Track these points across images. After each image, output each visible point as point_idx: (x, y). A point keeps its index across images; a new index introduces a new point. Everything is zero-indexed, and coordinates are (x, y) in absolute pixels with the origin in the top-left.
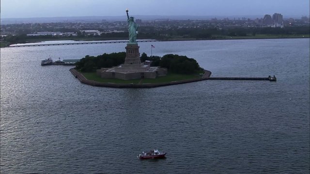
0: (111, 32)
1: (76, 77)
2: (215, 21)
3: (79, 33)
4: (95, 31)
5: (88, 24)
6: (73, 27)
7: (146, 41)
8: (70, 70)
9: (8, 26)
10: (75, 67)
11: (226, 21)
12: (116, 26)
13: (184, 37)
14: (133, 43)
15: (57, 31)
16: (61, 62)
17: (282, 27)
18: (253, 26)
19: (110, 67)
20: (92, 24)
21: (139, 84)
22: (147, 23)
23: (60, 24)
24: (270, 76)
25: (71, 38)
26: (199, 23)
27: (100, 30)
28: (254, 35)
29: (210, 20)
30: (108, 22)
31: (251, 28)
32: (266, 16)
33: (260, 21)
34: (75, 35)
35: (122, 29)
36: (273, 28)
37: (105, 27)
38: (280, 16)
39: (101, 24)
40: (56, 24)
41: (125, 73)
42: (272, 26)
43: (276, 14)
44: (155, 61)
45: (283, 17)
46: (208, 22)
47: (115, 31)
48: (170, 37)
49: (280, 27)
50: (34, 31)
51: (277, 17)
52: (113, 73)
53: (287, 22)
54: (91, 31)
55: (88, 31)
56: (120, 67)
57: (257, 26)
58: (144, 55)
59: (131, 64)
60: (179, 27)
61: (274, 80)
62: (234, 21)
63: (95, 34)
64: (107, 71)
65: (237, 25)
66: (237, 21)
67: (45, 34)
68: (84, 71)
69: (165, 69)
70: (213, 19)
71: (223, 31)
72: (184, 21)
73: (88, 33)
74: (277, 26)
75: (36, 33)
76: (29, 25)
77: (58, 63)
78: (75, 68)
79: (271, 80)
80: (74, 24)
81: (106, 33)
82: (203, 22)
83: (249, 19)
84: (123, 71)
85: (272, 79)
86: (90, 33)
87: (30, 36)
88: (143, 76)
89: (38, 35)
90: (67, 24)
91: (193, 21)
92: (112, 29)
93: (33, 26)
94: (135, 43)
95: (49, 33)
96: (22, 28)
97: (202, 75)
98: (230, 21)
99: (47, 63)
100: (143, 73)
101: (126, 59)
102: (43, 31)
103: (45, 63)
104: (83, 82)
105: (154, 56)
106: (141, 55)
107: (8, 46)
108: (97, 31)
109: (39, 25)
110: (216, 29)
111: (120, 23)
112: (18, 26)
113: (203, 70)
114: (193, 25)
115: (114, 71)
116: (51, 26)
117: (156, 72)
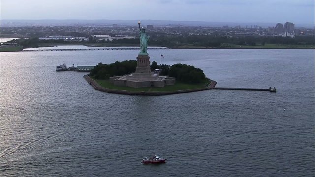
0: (122, 38)
1: (90, 84)
2: (227, 28)
3: (91, 38)
4: (106, 36)
5: (99, 28)
6: (84, 31)
7: (157, 49)
8: (84, 77)
9: (19, 28)
10: (89, 73)
11: (239, 29)
12: (127, 32)
13: (194, 45)
14: (144, 54)
15: (68, 35)
16: (75, 68)
17: (292, 36)
18: (264, 35)
19: (122, 75)
20: (103, 28)
21: (149, 92)
22: (159, 29)
23: (71, 28)
24: (270, 88)
25: (83, 43)
26: (209, 30)
27: (112, 36)
28: (263, 44)
29: (222, 27)
30: (119, 27)
31: (262, 37)
32: (278, 24)
33: (271, 29)
34: (86, 40)
35: (133, 35)
36: (284, 37)
37: (116, 32)
38: (292, 24)
39: (112, 28)
40: (67, 28)
41: (136, 81)
42: (283, 36)
43: (288, 23)
44: (165, 70)
45: (295, 26)
46: (219, 29)
47: (126, 37)
48: (181, 45)
49: (289, 37)
50: (45, 34)
51: (289, 26)
52: (125, 81)
53: (299, 31)
54: (102, 36)
55: (99, 36)
56: (132, 75)
57: (268, 34)
58: (154, 63)
59: (142, 73)
60: (190, 34)
61: (274, 91)
62: (247, 28)
63: (106, 40)
64: (119, 79)
65: (248, 33)
66: (249, 28)
67: (57, 38)
68: (97, 78)
69: (173, 79)
70: (225, 27)
71: (232, 39)
72: (196, 28)
73: (99, 38)
74: (288, 36)
75: (48, 37)
76: (39, 28)
77: (72, 69)
78: (88, 75)
79: (271, 92)
80: (85, 28)
81: (117, 38)
82: (214, 29)
83: (260, 27)
84: (134, 79)
85: (272, 90)
86: (101, 38)
87: (42, 40)
88: (152, 84)
89: (50, 39)
90: (79, 28)
91: (204, 27)
92: (124, 35)
93: (44, 29)
94: (145, 54)
95: (61, 37)
96: (33, 31)
97: (207, 85)
98: (243, 28)
99: (61, 69)
100: (153, 82)
101: (137, 68)
102: (55, 35)
103: (60, 69)
104: (96, 89)
105: (163, 65)
106: (151, 64)
107: (21, 50)
108: (108, 36)
109: (50, 28)
110: (226, 37)
111: (131, 28)
112: (29, 28)
113: (208, 79)
114: (204, 32)
115: (125, 79)
116: (62, 30)
117: (165, 81)
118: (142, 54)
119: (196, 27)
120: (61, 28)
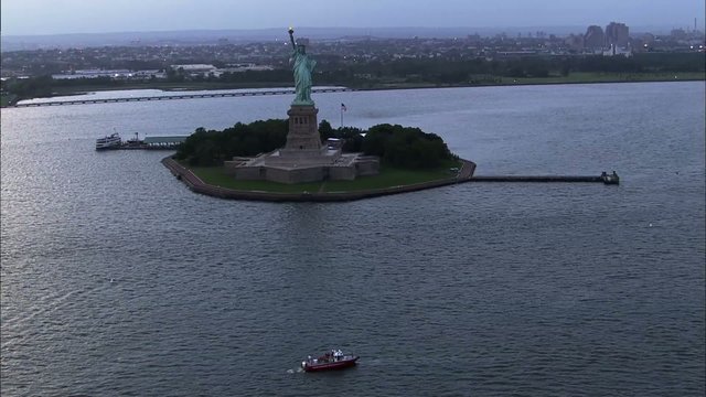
0: (242, 69)
1: (179, 178)
2: (476, 40)
3: (170, 73)
4: (206, 66)
5: (189, 49)
6: (155, 57)
8: (164, 161)
10: (173, 153)
11: (502, 42)
12: (252, 55)
13: (409, 81)
14: (304, 102)
15: (118, 66)
16: (141, 142)
17: (627, 54)
18: (562, 53)
19: (254, 155)
20: (197, 49)
21: (321, 192)
22: (323, 46)
23: (125, 50)
25: (152, 83)
26: (437, 46)
27: (219, 65)
28: (566, 73)
29: (465, 37)
30: (233, 46)
31: (558, 58)
32: (592, 28)
33: (576, 39)
34: (161, 76)
35: (267, 62)
36: (608, 57)
37: (226, 57)
38: (623, 28)
39: (217, 49)
40: (115, 51)
41: (289, 169)
42: (605, 54)
43: (613, 24)
44: (350, 140)
45: (630, 31)
46: (459, 43)
47: (252, 67)
48: (378, 82)
49: (622, 56)
50: (66, 67)
51: (616, 31)
52: (262, 169)
53: (638, 41)
54: (197, 66)
55: (190, 67)
56: (277, 154)
57: (571, 51)
58: (325, 125)
59: (301, 147)
60: (396, 56)
61: (615, 182)
62: (519, 39)
63: (207, 75)
64: (248, 164)
65: (525, 51)
66: (525, 39)
67: (94, 73)
68: (194, 163)
69: (375, 160)
70: (471, 37)
71: (495, 65)
72: (406, 42)
73: (190, 71)
74: (617, 53)
75: (73, 73)
76: (53, 53)
77: (135, 145)
78: (173, 157)
79: (607, 183)
80: (156, 50)
81: (232, 71)
82: (448, 43)
83: (552, 36)
84: (283, 165)
85: (609, 179)
86: (195, 71)
87: (60, 80)
88: (327, 175)
89: (79, 76)
90: (141, 50)
91: (425, 40)
92: (245, 62)
93: (63, 55)
94: (307, 102)
95: (103, 73)
96: (39, 60)
97: (455, 172)
98: (511, 40)
99: (108, 146)
100: (327, 169)
101: (288, 137)
102: (89, 68)
103: (105, 145)
104: (196, 190)
105: (346, 129)
106: (319, 126)
107: (13, 104)
108: (211, 66)
109: (77, 52)
110: (478, 60)
111: (260, 46)
112: (28, 54)
113: (457, 158)
114: (427, 51)
115: (262, 164)
116: (104, 56)
117: (357, 165)
118: (300, 102)
119: (407, 40)
120: (101, 51)
